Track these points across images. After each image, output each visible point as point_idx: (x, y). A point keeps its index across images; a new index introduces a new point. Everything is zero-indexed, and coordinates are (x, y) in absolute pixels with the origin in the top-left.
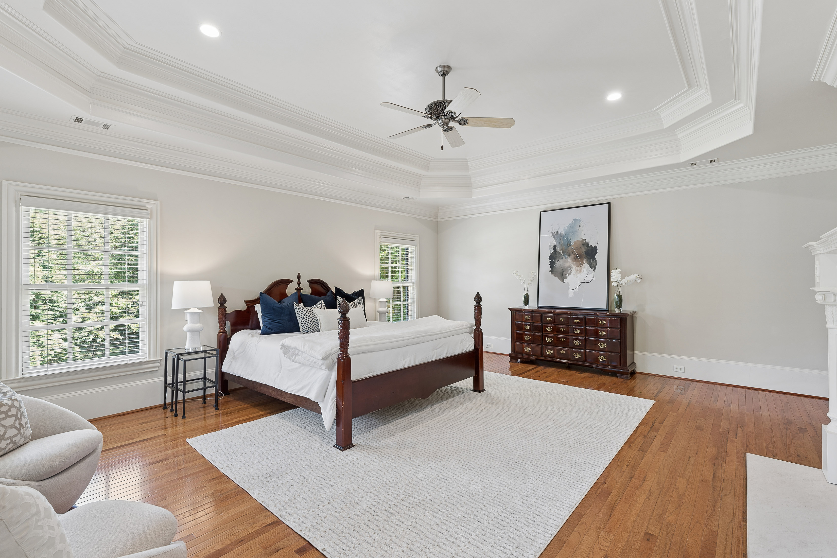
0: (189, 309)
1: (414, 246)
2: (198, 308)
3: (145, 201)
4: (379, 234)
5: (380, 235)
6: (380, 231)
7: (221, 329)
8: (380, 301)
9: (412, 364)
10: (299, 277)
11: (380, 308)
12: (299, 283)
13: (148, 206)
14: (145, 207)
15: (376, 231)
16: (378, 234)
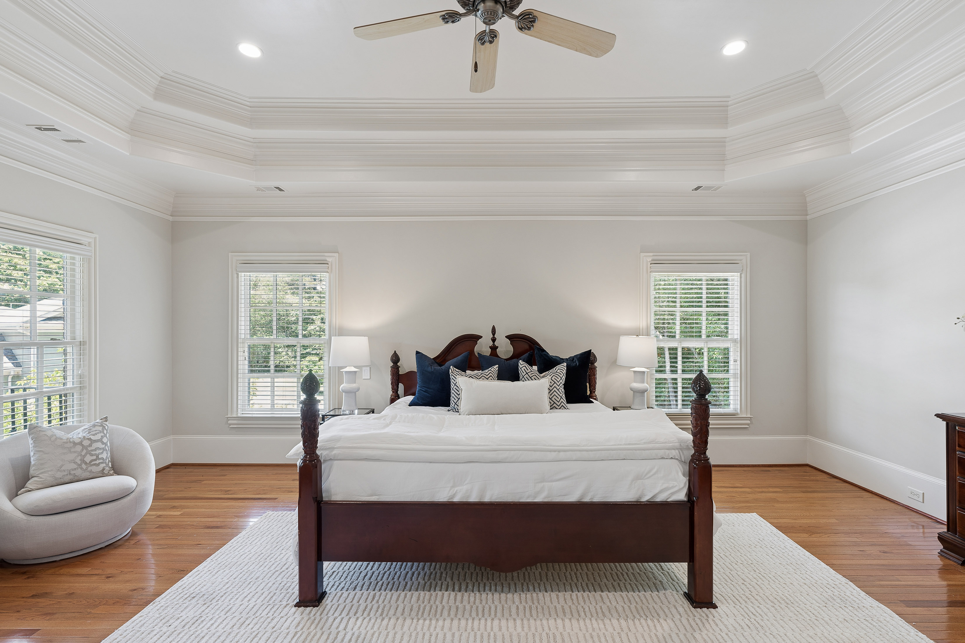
0: (346, 367)
1: (736, 273)
2: (354, 367)
3: (326, 254)
4: (649, 259)
5: (652, 260)
6: (651, 254)
7: (393, 392)
8: (635, 372)
9: (473, 498)
10: (494, 331)
11: (635, 382)
12: (494, 340)
13: (328, 259)
14: (326, 260)
15: (643, 254)
16: (647, 258)
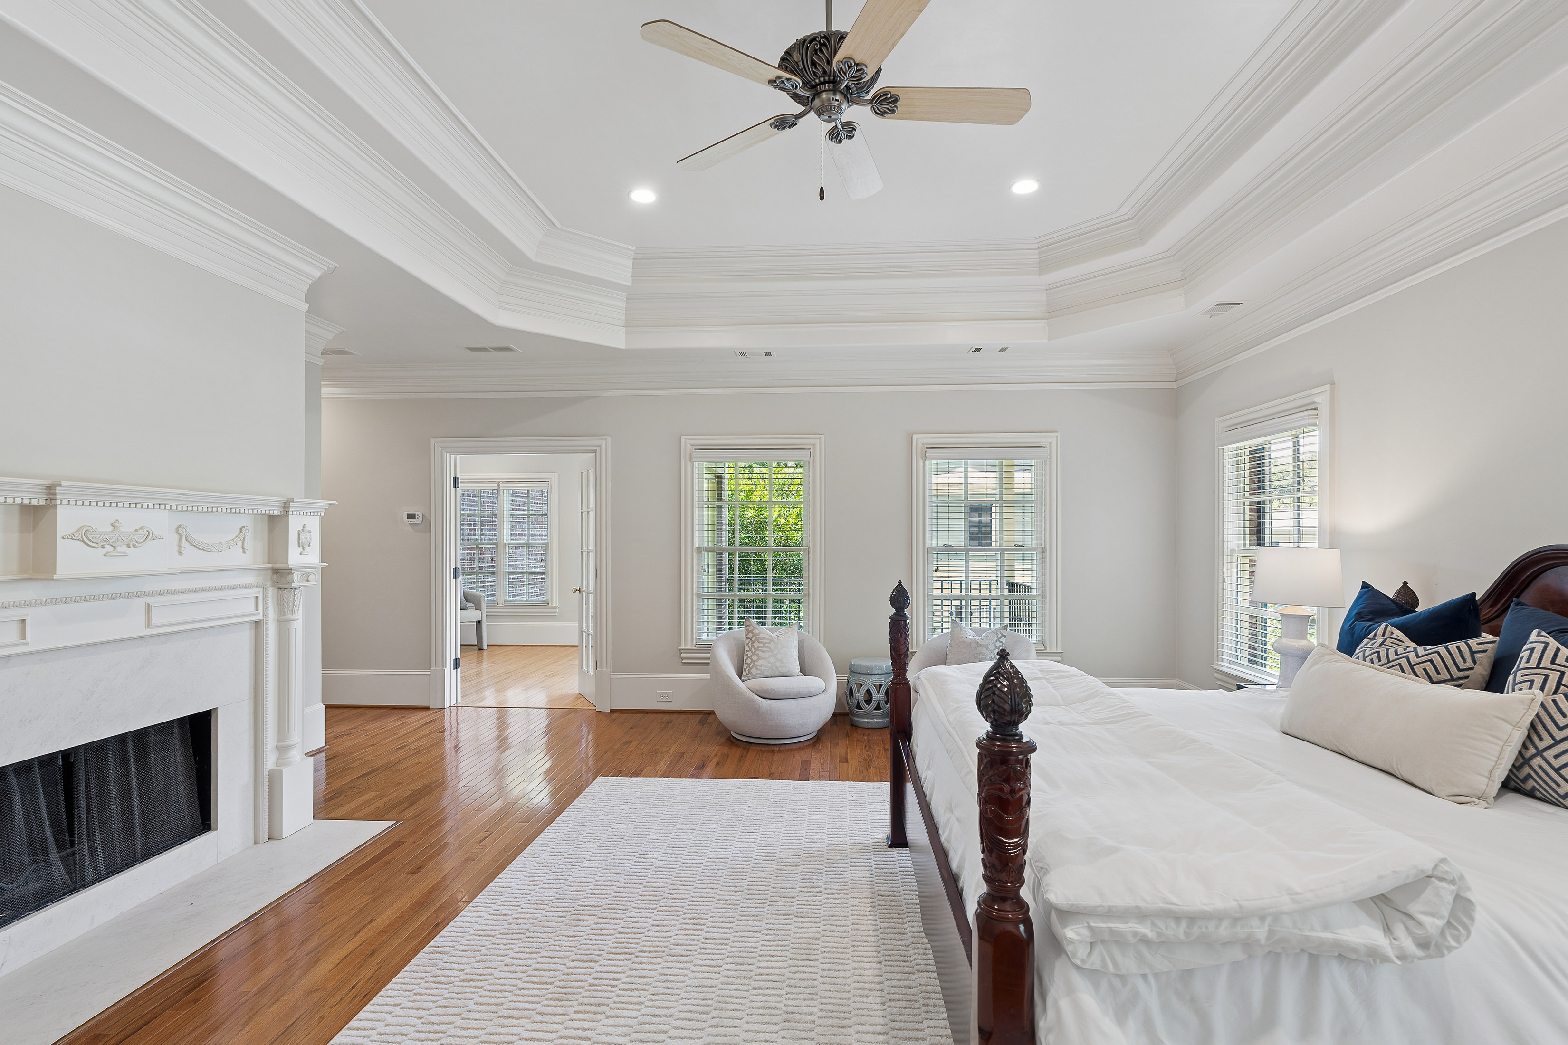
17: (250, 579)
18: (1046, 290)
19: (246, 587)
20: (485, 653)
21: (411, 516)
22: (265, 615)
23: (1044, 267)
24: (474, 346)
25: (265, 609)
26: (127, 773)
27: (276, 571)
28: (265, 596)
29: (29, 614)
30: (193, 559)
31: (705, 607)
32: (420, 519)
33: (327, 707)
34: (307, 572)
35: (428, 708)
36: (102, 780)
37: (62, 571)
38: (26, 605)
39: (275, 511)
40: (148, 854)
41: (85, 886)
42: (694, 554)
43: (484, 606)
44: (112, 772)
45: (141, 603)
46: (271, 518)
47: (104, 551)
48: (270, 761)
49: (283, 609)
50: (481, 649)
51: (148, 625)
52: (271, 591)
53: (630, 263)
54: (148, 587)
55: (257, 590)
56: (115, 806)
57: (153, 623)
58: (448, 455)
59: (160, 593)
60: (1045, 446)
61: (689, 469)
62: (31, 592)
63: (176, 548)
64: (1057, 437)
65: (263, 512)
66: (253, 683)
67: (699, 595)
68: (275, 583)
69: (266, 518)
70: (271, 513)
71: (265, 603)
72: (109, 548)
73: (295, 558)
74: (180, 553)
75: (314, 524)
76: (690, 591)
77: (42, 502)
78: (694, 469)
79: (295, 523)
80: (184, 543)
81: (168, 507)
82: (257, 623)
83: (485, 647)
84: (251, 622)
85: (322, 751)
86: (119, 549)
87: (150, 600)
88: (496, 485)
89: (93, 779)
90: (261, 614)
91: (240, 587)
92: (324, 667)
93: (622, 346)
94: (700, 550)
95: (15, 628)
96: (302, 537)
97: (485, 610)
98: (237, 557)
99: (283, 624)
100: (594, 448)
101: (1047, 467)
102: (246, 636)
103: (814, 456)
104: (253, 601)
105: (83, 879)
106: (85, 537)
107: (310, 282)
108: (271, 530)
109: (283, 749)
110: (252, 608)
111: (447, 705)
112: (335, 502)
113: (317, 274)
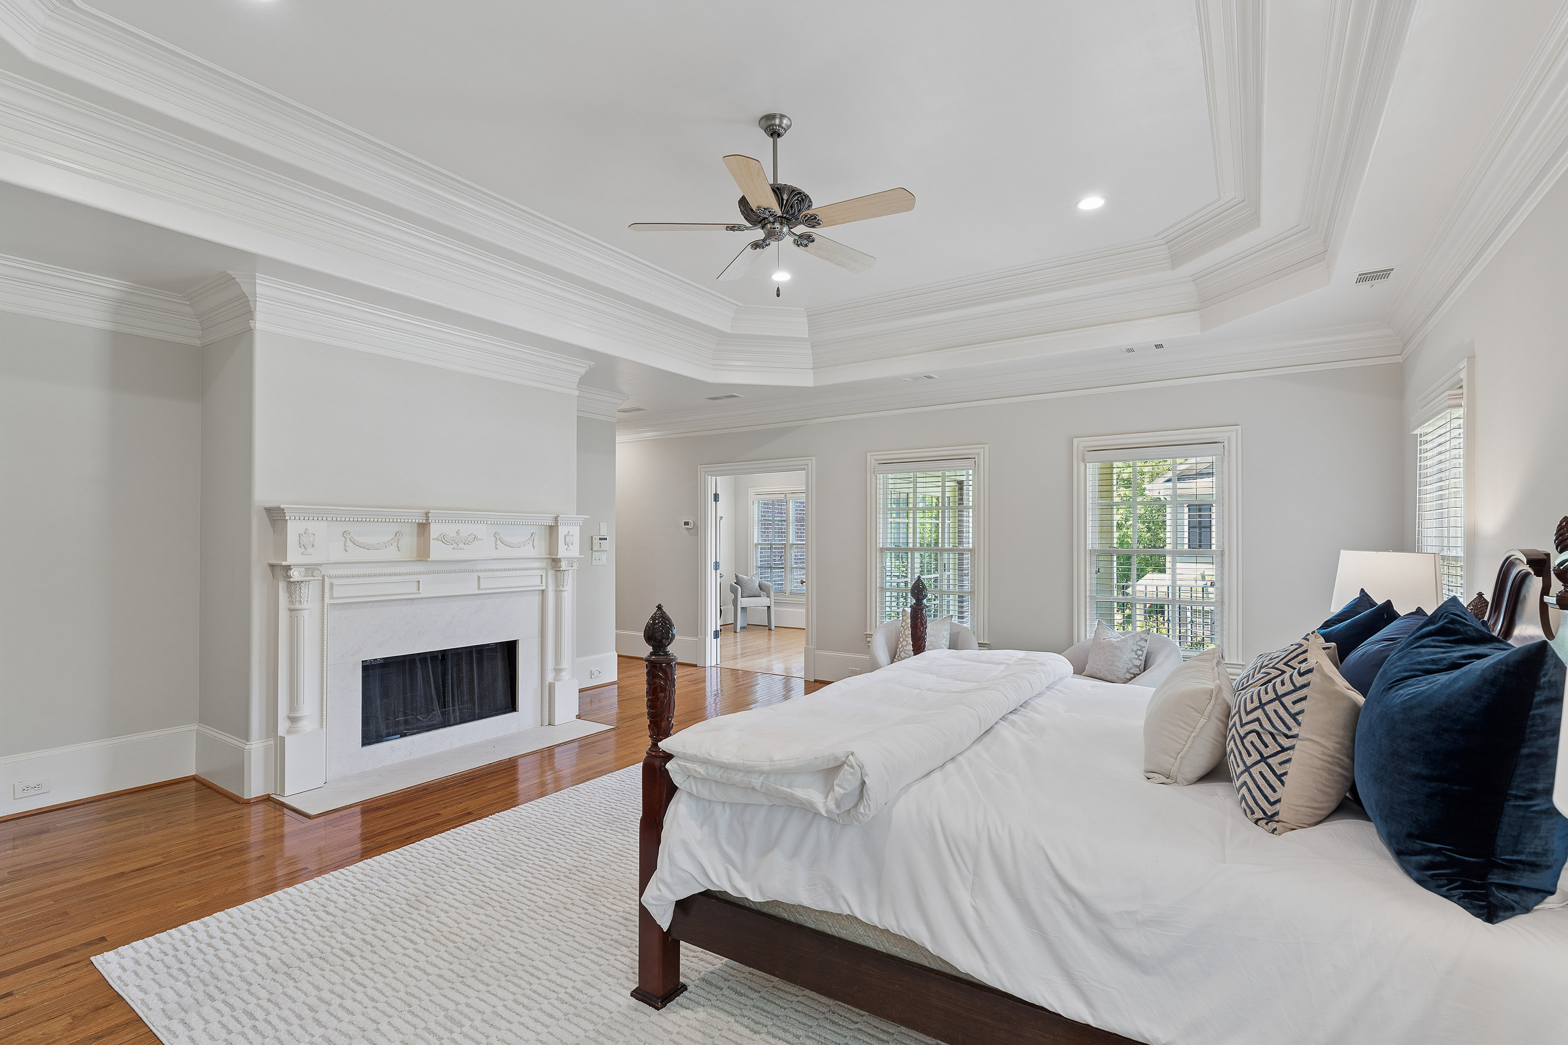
3: (1460, 366)
13: (1463, 377)
14: (1461, 379)
17: (537, 564)
18: (1193, 281)
19: (535, 569)
20: (773, 632)
21: (686, 523)
22: (547, 587)
23: (1176, 260)
24: (714, 396)
25: (547, 583)
26: (472, 670)
27: (554, 560)
28: (547, 575)
29: (421, 578)
30: (504, 552)
31: (888, 599)
32: (692, 525)
33: (619, 656)
34: (571, 561)
35: (695, 666)
36: (459, 671)
37: (433, 557)
38: (420, 574)
39: (550, 523)
40: (481, 717)
41: (450, 726)
42: (878, 554)
43: (772, 594)
44: (465, 668)
45: (475, 575)
46: (550, 527)
47: (453, 546)
48: (550, 677)
49: (558, 583)
50: (770, 629)
51: (479, 589)
52: (551, 573)
53: (806, 320)
54: (480, 567)
55: (542, 571)
56: (465, 687)
57: (481, 587)
58: (709, 477)
59: (485, 571)
60: (1222, 441)
61: (874, 480)
62: (419, 567)
63: (494, 545)
64: (1237, 430)
65: (545, 524)
66: (540, 628)
67: (883, 589)
68: (553, 568)
69: (548, 528)
70: (550, 524)
71: (547, 579)
72: (455, 545)
73: (562, 553)
74: (497, 549)
75: (575, 531)
76: (874, 585)
77: (424, 521)
78: (878, 480)
79: (562, 531)
80: (499, 542)
81: (485, 522)
82: (543, 591)
83: (773, 628)
84: (539, 590)
85: (615, 684)
86: (460, 545)
87: (480, 574)
88: (783, 496)
89: (455, 669)
90: (545, 586)
91: (531, 569)
92: (617, 627)
93: (811, 384)
94: (882, 550)
95: (415, 585)
96: (567, 539)
97: (774, 598)
98: (529, 551)
99: (558, 593)
100: (804, 467)
101: (1226, 465)
102: (537, 598)
103: (978, 464)
104: (540, 577)
105: (449, 721)
106: (443, 539)
107: (580, 376)
108: (551, 534)
109: (558, 671)
110: (539, 583)
111: (708, 664)
112: (588, 516)
113: (583, 371)
